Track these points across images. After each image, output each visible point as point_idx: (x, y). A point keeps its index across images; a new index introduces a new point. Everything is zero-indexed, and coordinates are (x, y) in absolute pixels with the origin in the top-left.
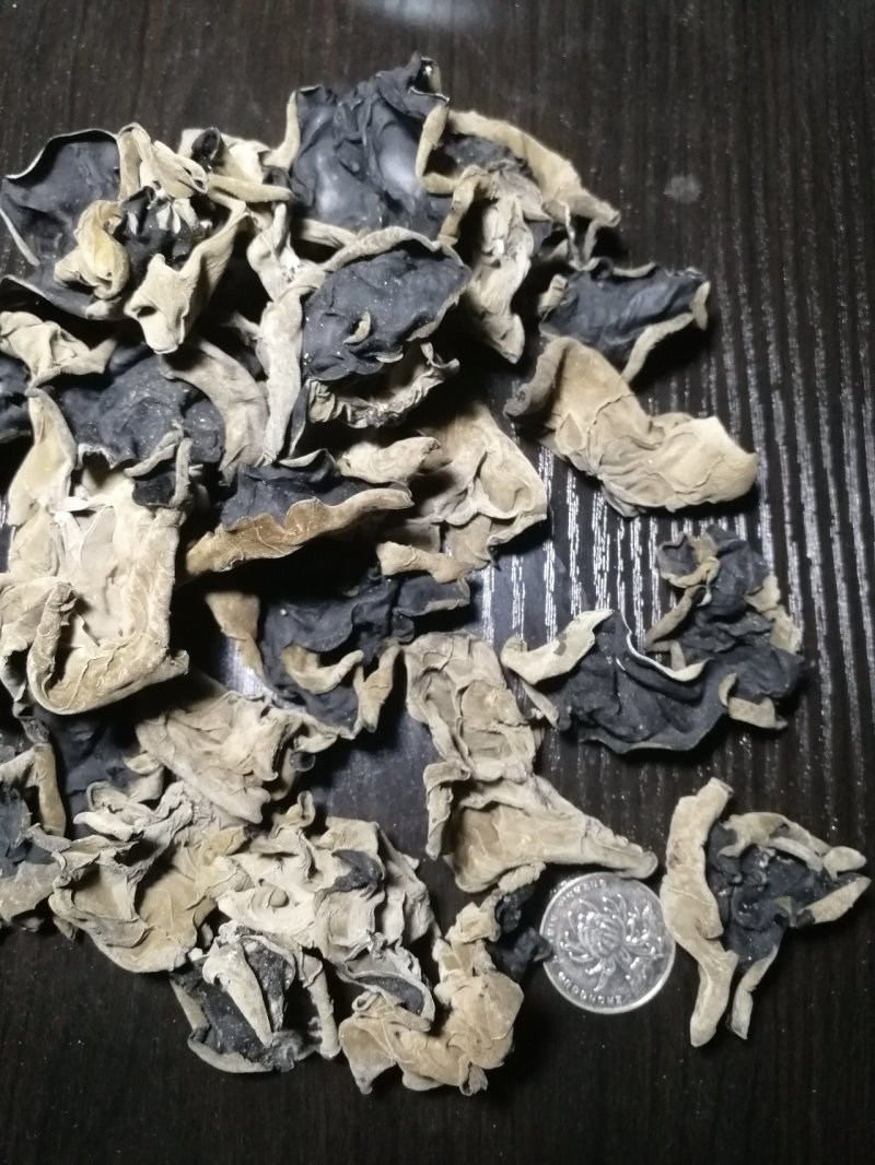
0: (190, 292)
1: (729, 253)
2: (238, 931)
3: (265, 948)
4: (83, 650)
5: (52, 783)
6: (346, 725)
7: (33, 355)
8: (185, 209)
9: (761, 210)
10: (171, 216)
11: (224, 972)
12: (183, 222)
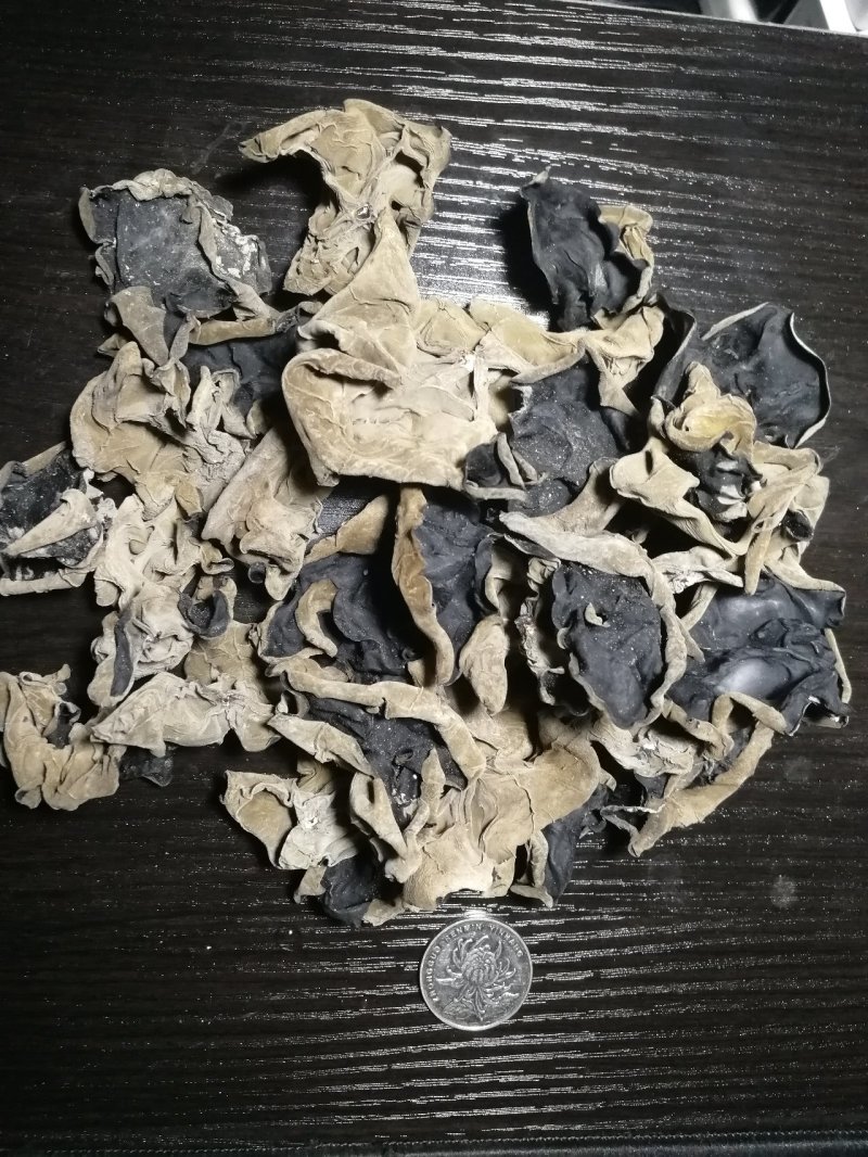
0: (663, 509)
1: (724, 933)
2: (108, 519)
3: (93, 545)
4: (340, 394)
5: (238, 334)
6: (270, 646)
7: (622, 339)
8: (737, 511)
9: (761, 962)
10: (732, 498)
11: (72, 511)
12: (727, 507)
